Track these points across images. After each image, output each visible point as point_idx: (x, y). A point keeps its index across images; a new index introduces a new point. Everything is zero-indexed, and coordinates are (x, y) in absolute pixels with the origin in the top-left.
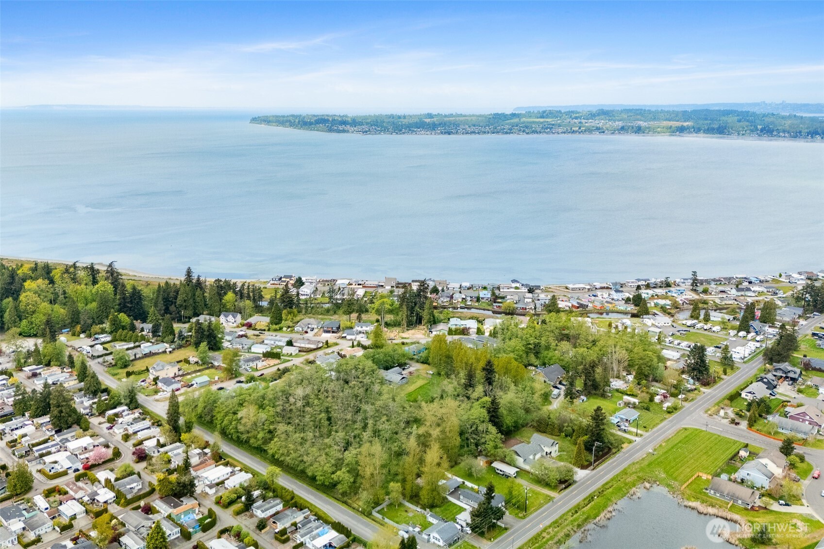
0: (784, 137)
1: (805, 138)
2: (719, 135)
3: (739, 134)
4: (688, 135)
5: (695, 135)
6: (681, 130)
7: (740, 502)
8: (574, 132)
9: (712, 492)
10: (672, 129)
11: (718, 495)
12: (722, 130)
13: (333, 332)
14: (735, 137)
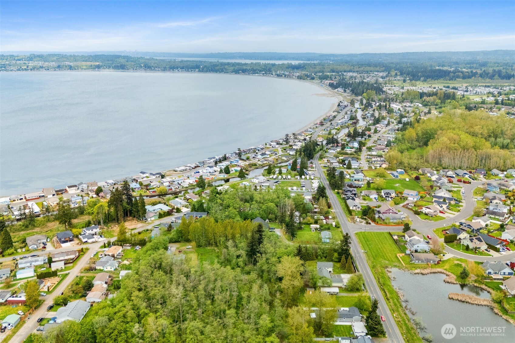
0: (158, 70)
1: (169, 70)
2: (122, 70)
3: (133, 69)
4: (103, 70)
5: (108, 70)
6: (98, 67)
7: (432, 262)
8: (23, 70)
9: (417, 261)
10: (93, 67)
11: (420, 262)
12: (122, 67)
13: (71, 241)
14: (132, 71)
